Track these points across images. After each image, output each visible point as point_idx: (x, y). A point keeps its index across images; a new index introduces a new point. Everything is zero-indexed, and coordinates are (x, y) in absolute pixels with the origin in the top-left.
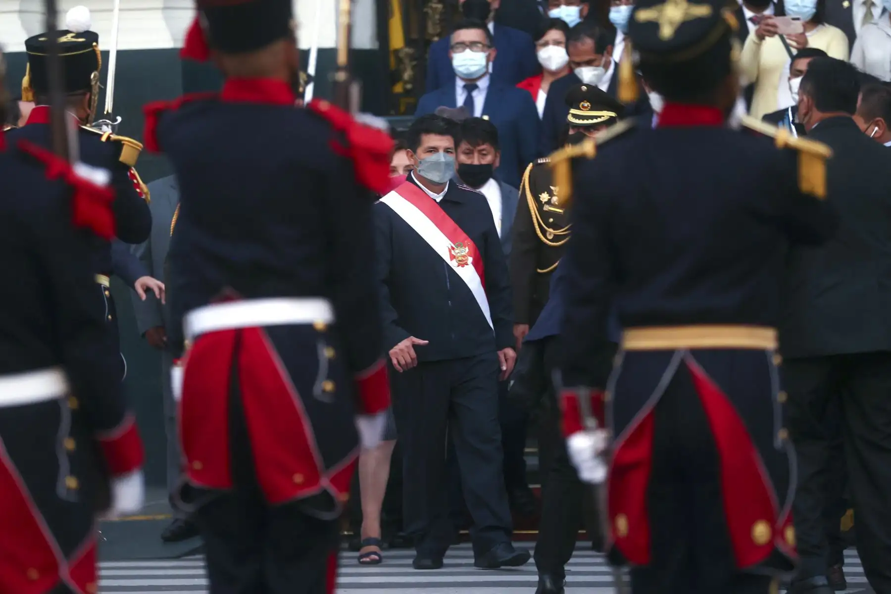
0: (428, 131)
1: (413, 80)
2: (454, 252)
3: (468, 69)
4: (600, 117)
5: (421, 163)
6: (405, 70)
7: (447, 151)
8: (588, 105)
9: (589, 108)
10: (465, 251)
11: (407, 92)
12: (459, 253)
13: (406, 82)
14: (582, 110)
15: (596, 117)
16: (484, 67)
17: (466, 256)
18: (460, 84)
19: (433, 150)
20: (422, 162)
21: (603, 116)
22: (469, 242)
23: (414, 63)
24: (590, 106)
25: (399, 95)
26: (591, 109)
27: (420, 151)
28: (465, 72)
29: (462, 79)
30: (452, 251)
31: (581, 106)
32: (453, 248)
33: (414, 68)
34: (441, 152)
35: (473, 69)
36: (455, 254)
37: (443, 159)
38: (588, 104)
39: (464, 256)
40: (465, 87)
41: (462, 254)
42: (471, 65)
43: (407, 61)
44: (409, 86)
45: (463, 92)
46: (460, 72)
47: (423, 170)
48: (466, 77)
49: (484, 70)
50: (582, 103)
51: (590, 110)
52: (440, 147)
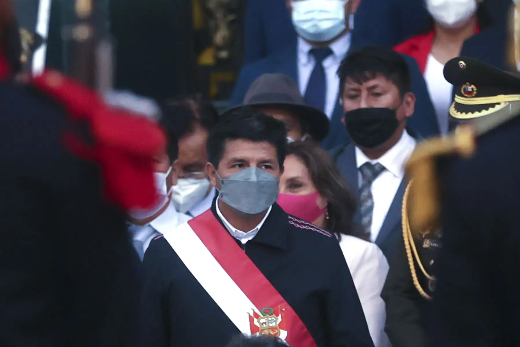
0: (235, 135)
1: (228, 45)
2: (258, 322)
3: (315, 26)
4: (493, 105)
5: (223, 182)
6: (217, 28)
7: (263, 164)
8: (472, 89)
9: (475, 93)
10: (275, 321)
11: (220, 63)
12: (265, 323)
13: (219, 48)
14: (466, 97)
15: (486, 107)
16: (342, 23)
17: (276, 328)
18: (304, 48)
19: (243, 164)
20: (225, 182)
21: (499, 104)
22: (285, 307)
23: (231, 17)
24: (475, 89)
25: (207, 68)
26: (479, 95)
27: (222, 164)
28: (312, 31)
29: (308, 42)
30: (255, 320)
31: (463, 92)
32: (256, 316)
33: (231, 24)
34: (253, 167)
35: (325, 25)
36: (258, 325)
37: (254, 178)
38: (473, 86)
39: (272, 329)
40: (311, 52)
41: (270, 325)
42: (320, 20)
43: (219, 15)
44: (224, 54)
45: (309, 61)
46: (304, 31)
47: (227, 194)
48: (312, 39)
49: (343, 27)
50: (464, 86)
51: (477, 96)
52: (252, 159)
